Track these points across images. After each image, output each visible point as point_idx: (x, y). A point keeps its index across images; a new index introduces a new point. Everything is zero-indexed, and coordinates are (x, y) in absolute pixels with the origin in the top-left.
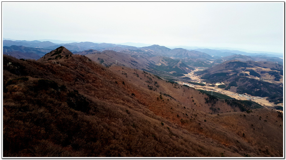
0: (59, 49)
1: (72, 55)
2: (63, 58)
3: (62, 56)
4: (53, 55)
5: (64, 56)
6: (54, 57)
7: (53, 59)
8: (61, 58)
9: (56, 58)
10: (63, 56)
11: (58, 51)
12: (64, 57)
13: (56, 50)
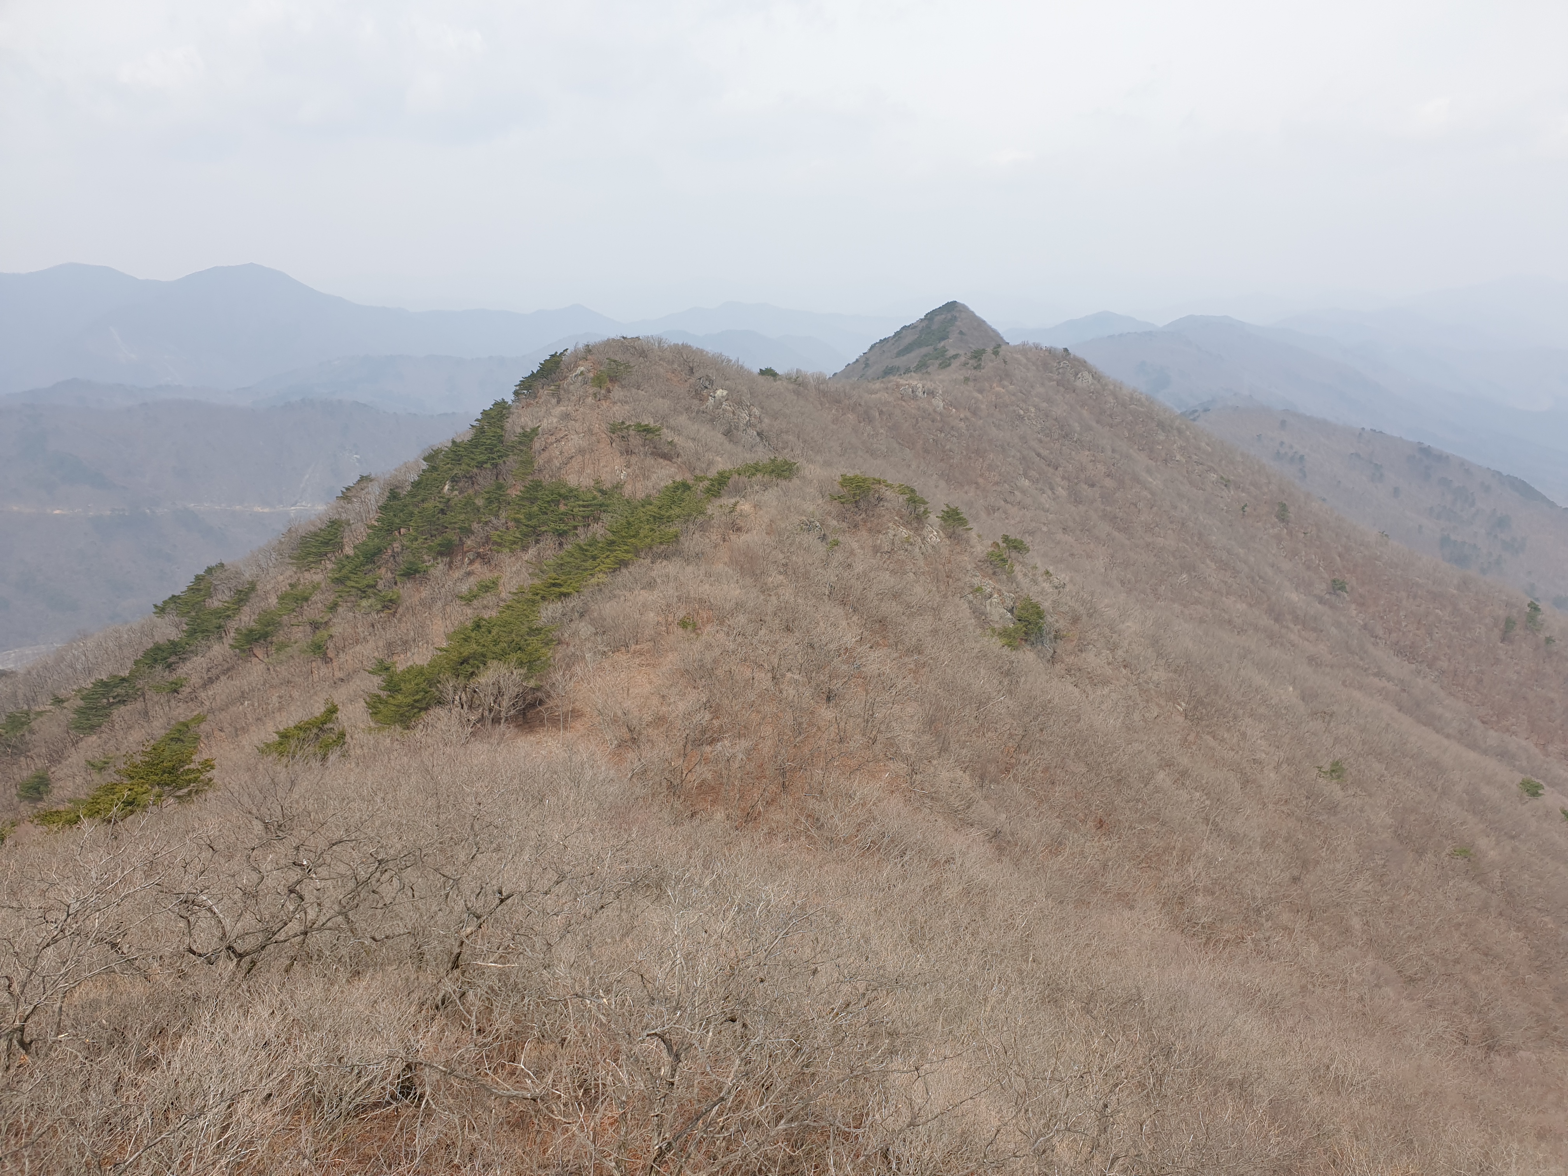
0: (938, 319)
1: (1003, 350)
2: (955, 364)
3: (951, 352)
4: (908, 349)
5: (961, 352)
6: (913, 357)
7: (907, 371)
8: (945, 365)
9: (922, 366)
10: (956, 356)
11: (934, 327)
12: (963, 359)
13: (924, 324)
